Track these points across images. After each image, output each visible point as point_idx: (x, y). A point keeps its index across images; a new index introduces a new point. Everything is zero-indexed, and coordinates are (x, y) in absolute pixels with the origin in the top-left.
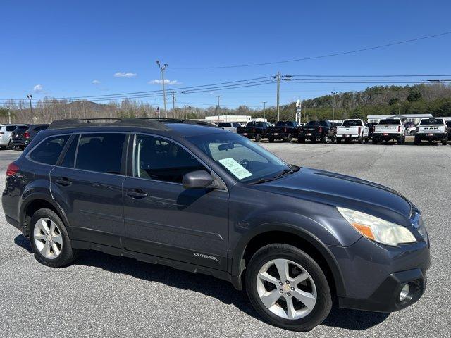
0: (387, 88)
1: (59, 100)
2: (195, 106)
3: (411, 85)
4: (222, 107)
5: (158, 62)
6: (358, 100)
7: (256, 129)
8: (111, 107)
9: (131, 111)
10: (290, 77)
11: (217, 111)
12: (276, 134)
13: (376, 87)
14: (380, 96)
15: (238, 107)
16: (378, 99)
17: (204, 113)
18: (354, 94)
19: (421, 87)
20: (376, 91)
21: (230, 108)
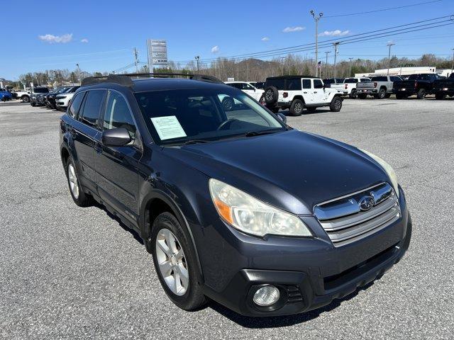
1: (229, 59)
2: (365, 59)
4: (399, 58)
5: (312, 12)
7: (418, 83)
8: (274, 64)
9: (293, 68)
11: (393, 63)
12: (446, 89)
15: (421, 57)
17: (375, 65)
21: (410, 58)
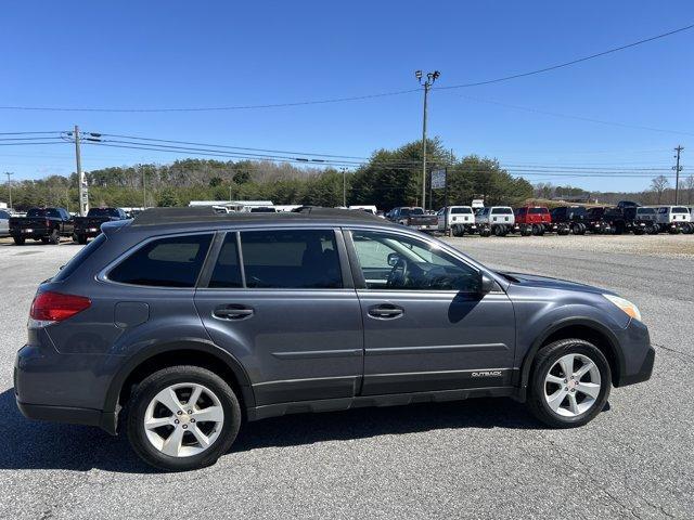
0: (204, 162)
3: (235, 161)
6: (164, 178)
10: (99, 136)
13: (189, 160)
14: (196, 173)
16: (194, 178)
18: (157, 168)
19: (247, 164)
20: (190, 165)
